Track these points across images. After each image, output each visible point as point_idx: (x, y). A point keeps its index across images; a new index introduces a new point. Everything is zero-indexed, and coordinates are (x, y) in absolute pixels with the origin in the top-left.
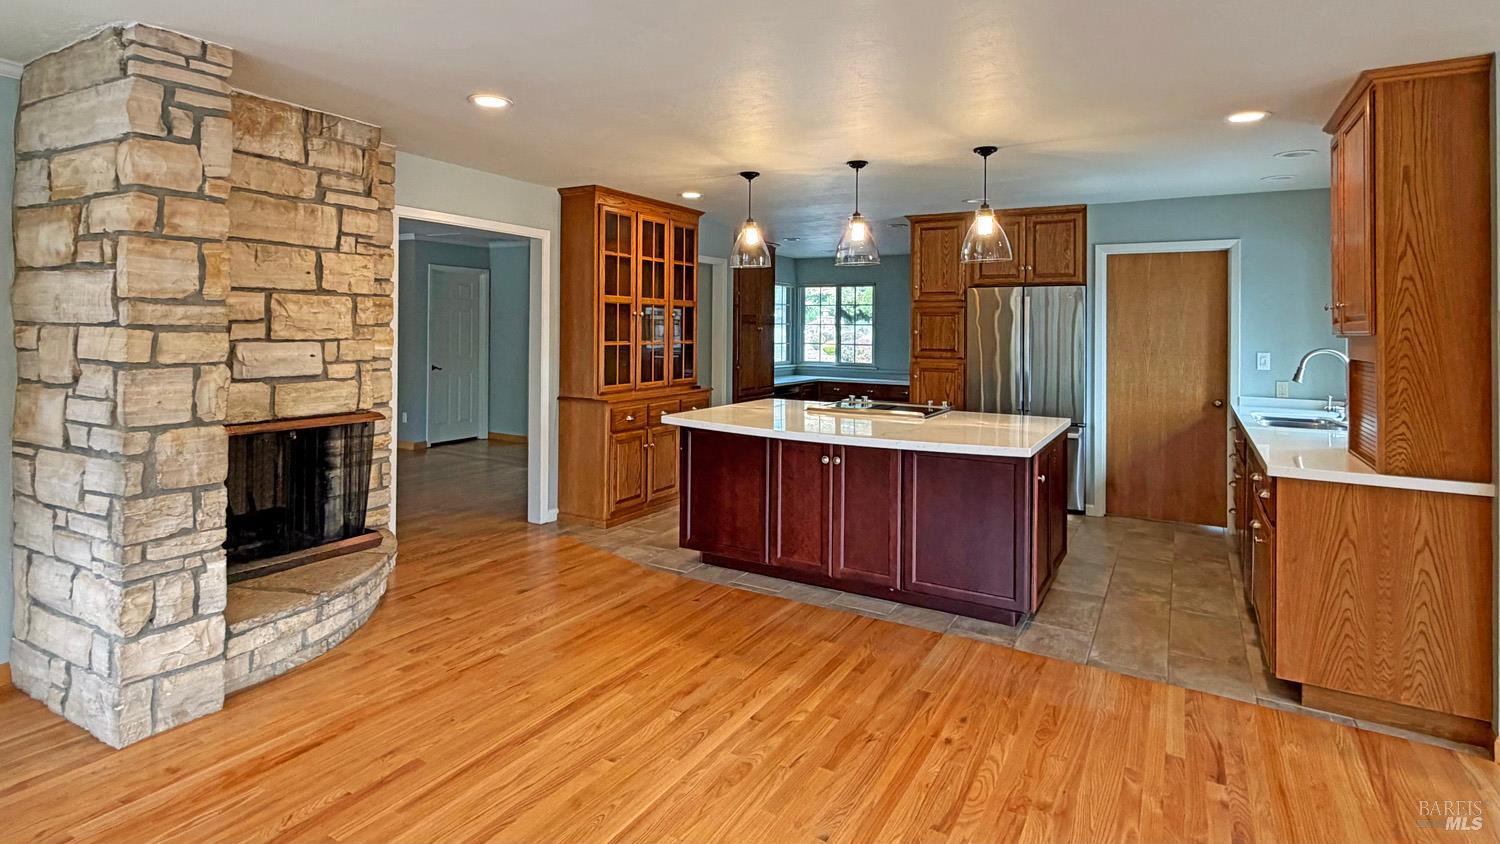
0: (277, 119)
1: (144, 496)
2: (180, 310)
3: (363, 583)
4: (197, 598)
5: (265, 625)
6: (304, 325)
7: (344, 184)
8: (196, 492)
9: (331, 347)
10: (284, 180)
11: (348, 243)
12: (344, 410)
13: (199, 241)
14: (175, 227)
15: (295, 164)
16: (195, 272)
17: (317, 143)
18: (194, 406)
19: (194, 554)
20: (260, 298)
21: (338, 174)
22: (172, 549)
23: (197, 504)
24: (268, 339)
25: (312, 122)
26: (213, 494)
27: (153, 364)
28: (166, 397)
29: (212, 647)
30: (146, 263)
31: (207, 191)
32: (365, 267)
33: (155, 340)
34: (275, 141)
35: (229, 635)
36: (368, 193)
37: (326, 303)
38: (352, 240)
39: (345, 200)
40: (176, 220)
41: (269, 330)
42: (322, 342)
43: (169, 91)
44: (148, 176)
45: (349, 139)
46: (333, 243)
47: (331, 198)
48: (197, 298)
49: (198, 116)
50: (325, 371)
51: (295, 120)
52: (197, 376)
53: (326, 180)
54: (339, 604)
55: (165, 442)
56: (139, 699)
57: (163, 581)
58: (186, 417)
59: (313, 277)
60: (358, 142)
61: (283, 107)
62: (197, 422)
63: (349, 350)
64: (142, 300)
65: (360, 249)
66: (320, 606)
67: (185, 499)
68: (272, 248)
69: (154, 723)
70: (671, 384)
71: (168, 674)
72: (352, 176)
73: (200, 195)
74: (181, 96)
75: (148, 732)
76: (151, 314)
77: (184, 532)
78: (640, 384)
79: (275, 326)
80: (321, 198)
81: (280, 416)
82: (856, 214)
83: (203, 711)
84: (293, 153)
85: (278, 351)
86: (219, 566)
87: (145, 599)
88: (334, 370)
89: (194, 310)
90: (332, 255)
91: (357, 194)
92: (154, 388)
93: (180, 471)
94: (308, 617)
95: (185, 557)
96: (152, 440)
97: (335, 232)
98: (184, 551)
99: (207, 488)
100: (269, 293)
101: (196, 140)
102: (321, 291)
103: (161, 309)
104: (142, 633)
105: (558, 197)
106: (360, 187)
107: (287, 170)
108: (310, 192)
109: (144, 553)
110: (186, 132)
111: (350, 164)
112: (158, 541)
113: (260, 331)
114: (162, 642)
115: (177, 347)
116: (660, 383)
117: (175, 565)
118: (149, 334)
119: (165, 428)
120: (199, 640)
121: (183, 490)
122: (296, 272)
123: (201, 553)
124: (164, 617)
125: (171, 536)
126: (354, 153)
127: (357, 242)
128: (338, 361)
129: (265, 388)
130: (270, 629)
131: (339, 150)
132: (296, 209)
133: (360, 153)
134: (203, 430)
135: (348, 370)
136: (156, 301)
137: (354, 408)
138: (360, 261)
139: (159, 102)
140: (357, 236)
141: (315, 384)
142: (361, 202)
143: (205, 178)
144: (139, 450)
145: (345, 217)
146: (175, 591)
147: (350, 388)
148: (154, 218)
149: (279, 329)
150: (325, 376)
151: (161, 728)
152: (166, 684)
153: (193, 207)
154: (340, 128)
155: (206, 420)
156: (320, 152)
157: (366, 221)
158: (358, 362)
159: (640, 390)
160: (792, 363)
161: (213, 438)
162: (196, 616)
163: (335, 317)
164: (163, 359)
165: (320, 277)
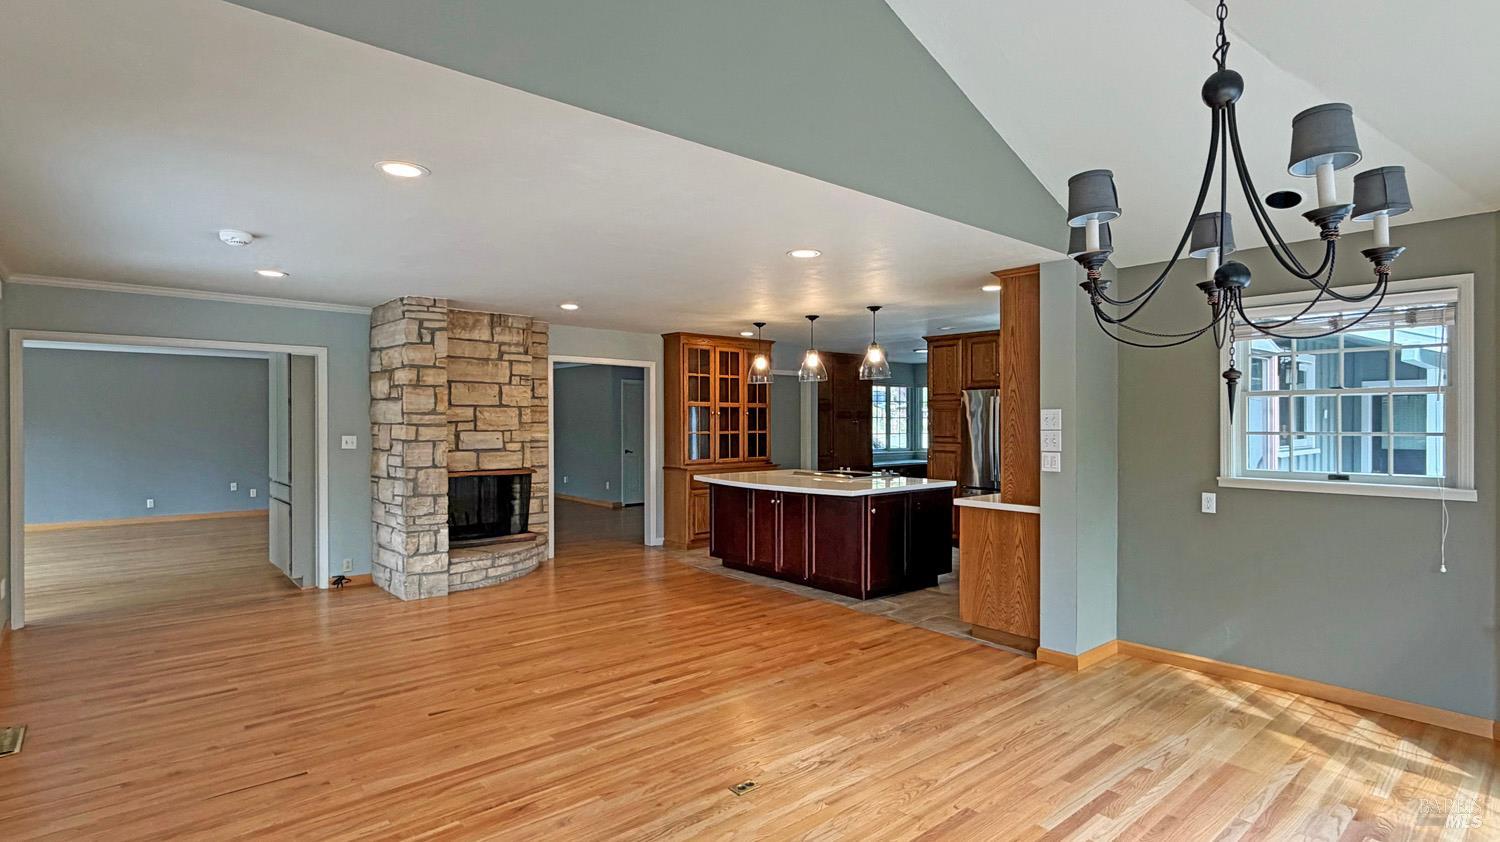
0: (477, 321)
1: (415, 497)
2: (427, 418)
4: (436, 544)
5: (467, 562)
6: (493, 423)
7: (513, 349)
8: (435, 498)
9: (507, 434)
10: (481, 351)
11: (515, 379)
12: (515, 467)
13: (434, 387)
14: (424, 381)
15: (488, 342)
16: (432, 401)
17: (498, 329)
18: (433, 459)
19: (434, 525)
20: (471, 410)
21: (510, 345)
22: (426, 521)
23: (435, 502)
24: (476, 430)
25: (495, 320)
26: (442, 499)
27: (416, 441)
28: (422, 455)
29: (443, 567)
30: (413, 398)
31: (437, 364)
32: (526, 390)
33: (418, 430)
34: (477, 331)
35: (450, 563)
36: (526, 353)
37: (504, 412)
38: (518, 378)
39: (513, 357)
40: (425, 378)
41: (476, 426)
42: (502, 432)
43: (421, 322)
44: (413, 360)
45: (515, 325)
46: (507, 381)
47: (506, 357)
48: (433, 412)
49: (433, 332)
50: (504, 447)
51: (486, 320)
52: (434, 446)
53: (503, 348)
55: (422, 474)
56: (413, 583)
57: (422, 534)
58: (430, 464)
59: (497, 398)
60: (521, 326)
61: (480, 314)
62: (435, 467)
63: (517, 436)
64: (412, 413)
65: (523, 383)
66: (494, 560)
67: (430, 500)
68: (475, 385)
69: (420, 594)
71: (424, 575)
72: (517, 345)
73: (434, 366)
74: (426, 324)
75: (418, 598)
76: (417, 419)
77: (430, 514)
79: (479, 424)
80: (500, 358)
81: (482, 468)
83: (440, 594)
85: (480, 436)
86: (445, 532)
87: (415, 540)
88: (509, 446)
89: (432, 417)
90: (507, 387)
91: (522, 354)
92: (417, 451)
93: (429, 487)
94: (488, 563)
95: (430, 525)
96: (417, 473)
97: (509, 375)
98: (430, 522)
99: (439, 496)
100: (475, 407)
101: (432, 342)
102: (501, 405)
103: (420, 417)
104: (415, 555)
105: (661, 338)
106: (521, 350)
107: (483, 346)
108: (495, 355)
109: (414, 521)
110: (428, 339)
111: (516, 339)
112: (420, 517)
113: (471, 426)
114: (423, 560)
115: (426, 433)
117: (427, 528)
118: (415, 428)
119: (422, 468)
120: (437, 562)
121: (430, 496)
122: (488, 396)
123: (437, 525)
124: (423, 550)
125: (425, 515)
126: (518, 333)
127: (523, 379)
128: (511, 442)
129: (474, 454)
131: (510, 332)
132: (488, 364)
133: (521, 331)
134: (437, 470)
135: (517, 446)
136: (417, 414)
137: (520, 466)
138: (523, 388)
139: (417, 327)
140: (523, 376)
141: (499, 454)
142: (523, 358)
143: (436, 359)
144: (412, 478)
145: (514, 367)
146: (428, 539)
147: (518, 456)
148: (416, 378)
152: (424, 579)
153: (431, 372)
154: (510, 320)
155: (439, 466)
156: (499, 334)
157: (526, 366)
158: (523, 442)
161: (441, 474)
162: (436, 552)
163: (509, 419)
164: (421, 439)
165: (501, 399)
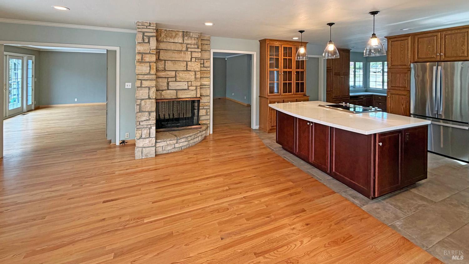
0: (177, 34)
1: (140, 112)
2: (146, 76)
3: (191, 136)
4: (150, 133)
5: (164, 141)
6: (183, 78)
7: (192, 46)
8: (150, 113)
9: (190, 83)
10: (179, 47)
11: (193, 60)
12: (193, 97)
13: (150, 62)
14: (145, 60)
15: (181, 43)
16: (149, 68)
17: (186, 38)
18: (149, 95)
19: (149, 125)
20: (174, 72)
21: (191, 44)
22: (144, 123)
23: (150, 115)
24: (176, 81)
25: (185, 34)
26: (153, 113)
27: (141, 87)
28: (143, 93)
29: (152, 144)
30: (140, 67)
31: (151, 52)
32: (197, 65)
33: (141, 82)
34: (176, 39)
35: (156, 142)
36: (198, 48)
37: (189, 73)
38: (194, 59)
39: (193, 50)
40: (145, 59)
41: (176, 79)
42: (188, 82)
43: (144, 33)
44: (140, 50)
45: (194, 36)
46: (190, 60)
47: (189, 50)
48: (149, 74)
49: (149, 37)
50: (188, 88)
51: (181, 34)
52: (149, 89)
53: (188, 46)
54: (183, 140)
55: (143, 102)
56: (139, 151)
57: (143, 129)
58: (147, 97)
59: (185, 67)
60: (196, 37)
61: (178, 31)
62: (149, 98)
63: (194, 84)
64: (139, 74)
65: (197, 61)
66: (177, 140)
67: (147, 113)
68: (177, 62)
69: (142, 156)
70: (295, 94)
71: (144, 147)
72: (194, 44)
74: (146, 34)
75: (141, 158)
76: (141, 77)
77: (147, 120)
78: (282, 94)
79: (177, 78)
80: (187, 50)
81: (179, 97)
82: (331, 41)
83: (151, 156)
84: (181, 41)
85: (178, 84)
86: (154, 128)
87: (140, 132)
88: (190, 88)
89: (149, 76)
90: (190, 62)
91: (196, 48)
92: (141, 91)
93: (146, 108)
94: (175, 142)
95: (147, 125)
96: (141, 102)
97: (190, 57)
98: (147, 124)
99: (152, 112)
100: (176, 71)
101: (149, 42)
102: (187, 70)
103: (142, 76)
104: (140, 138)
105: (259, 43)
106: (196, 47)
107: (180, 45)
108: (184, 49)
109: (140, 123)
110: (146, 41)
111: (193, 42)
112: (142, 121)
113: (174, 79)
114: (143, 141)
115: (146, 84)
116: (290, 94)
117: (146, 126)
118: (140, 81)
119: (143, 99)
120: (150, 142)
121: (147, 112)
122: (182, 66)
123: (151, 125)
124: (143, 136)
125: (145, 121)
126: (195, 39)
127: (196, 59)
128: (191, 86)
129: (175, 91)
130: (165, 143)
131: (191, 39)
132: (181, 53)
133: (196, 39)
134: (150, 100)
135: (194, 88)
136: (141, 75)
137: (195, 97)
138: (197, 63)
139: (142, 36)
140: (196, 58)
141: (186, 91)
142: (197, 50)
143: (150, 50)
144: (139, 103)
145: (193, 54)
146: (145, 131)
147: (194, 92)
148: (141, 58)
149: (178, 79)
150: (188, 89)
151: (143, 158)
152: (144, 149)
153: (148, 56)
154: (191, 34)
155: (152, 98)
156: (186, 40)
157: (198, 54)
158: (196, 86)
159: (282, 95)
160: (365, 88)
161: (152, 102)
162: (149, 137)
163: (191, 76)
164: (143, 86)
165: (187, 68)
